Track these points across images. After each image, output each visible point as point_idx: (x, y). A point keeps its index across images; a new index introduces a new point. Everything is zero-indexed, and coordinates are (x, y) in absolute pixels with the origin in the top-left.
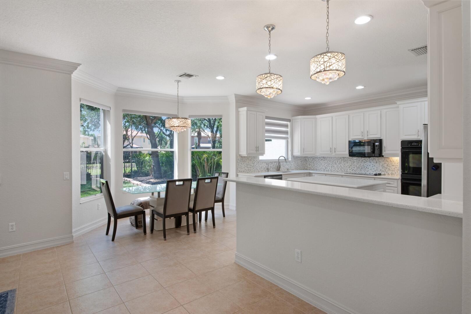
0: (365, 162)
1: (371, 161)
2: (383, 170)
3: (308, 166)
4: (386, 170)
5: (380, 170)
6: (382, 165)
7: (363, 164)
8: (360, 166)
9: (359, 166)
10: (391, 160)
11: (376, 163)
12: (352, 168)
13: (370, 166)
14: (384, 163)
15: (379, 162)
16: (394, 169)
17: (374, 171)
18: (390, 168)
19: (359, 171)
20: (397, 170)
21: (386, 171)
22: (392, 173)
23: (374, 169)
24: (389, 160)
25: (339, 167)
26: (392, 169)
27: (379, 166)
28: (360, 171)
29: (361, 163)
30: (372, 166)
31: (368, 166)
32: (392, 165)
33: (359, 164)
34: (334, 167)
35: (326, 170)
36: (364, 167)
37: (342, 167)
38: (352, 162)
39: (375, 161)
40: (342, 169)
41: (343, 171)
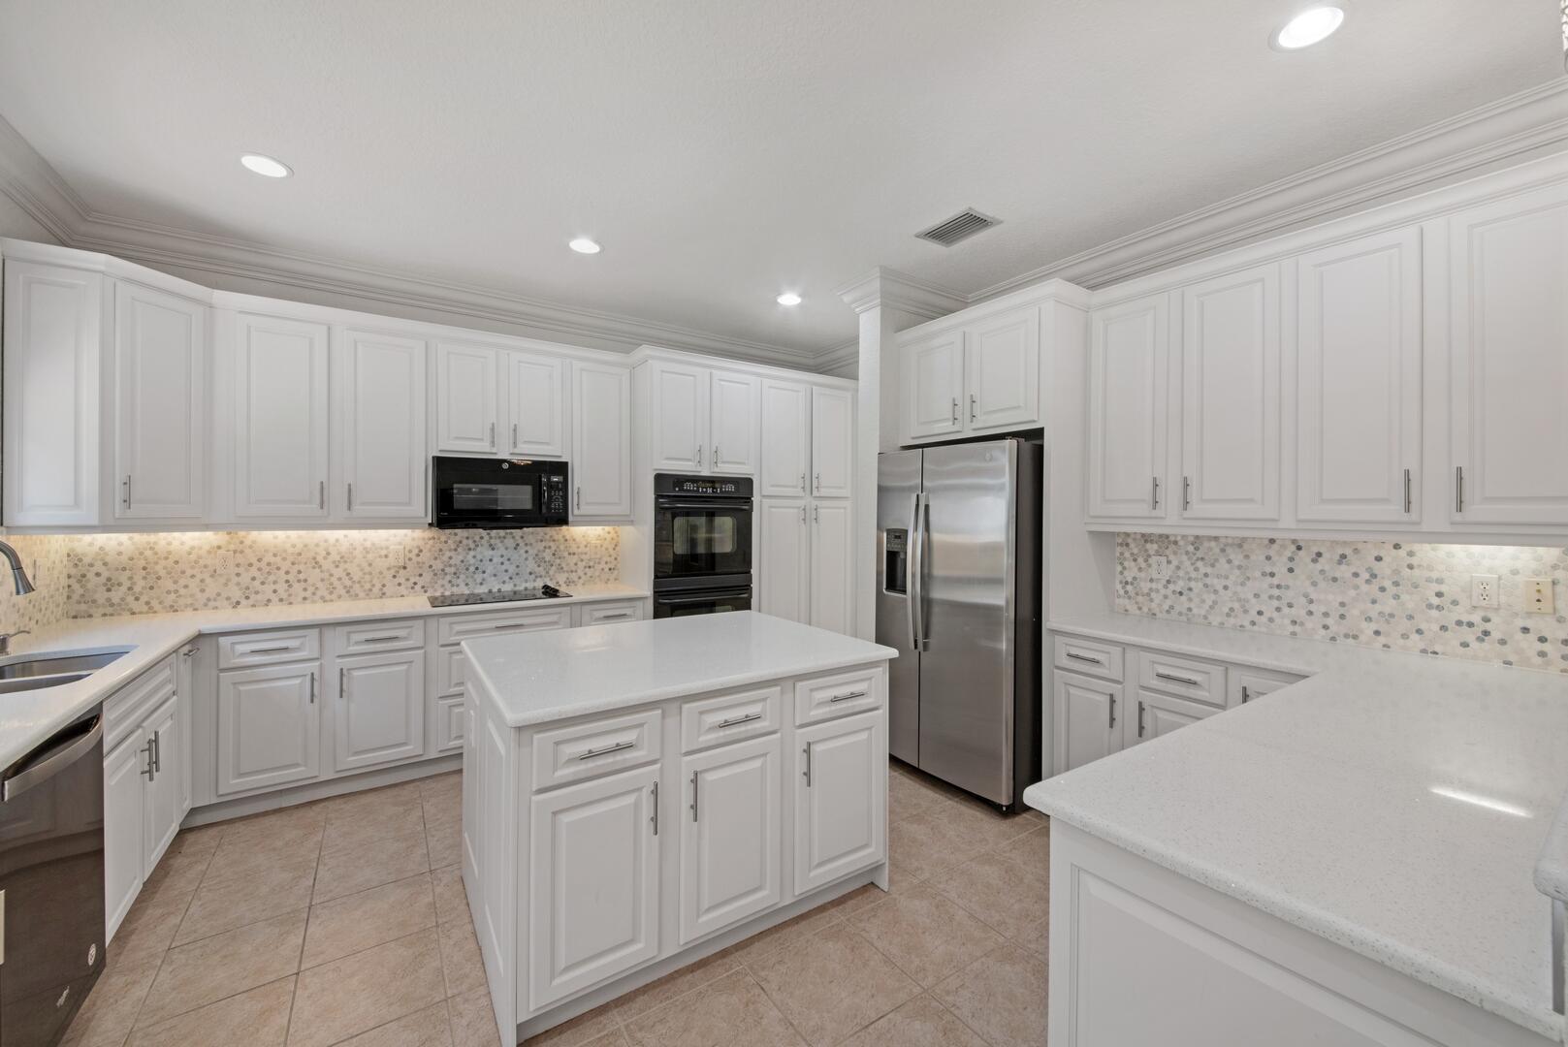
0: (470, 549)
1: (498, 541)
2: (541, 570)
3: (101, 596)
4: (551, 573)
5: (531, 573)
6: (537, 555)
7: (461, 558)
8: (450, 566)
9: (441, 566)
10: (568, 537)
11: (515, 549)
13: (491, 560)
14: (542, 548)
15: (526, 544)
16: (576, 564)
17: (506, 578)
18: (564, 565)
19: (443, 586)
24: (561, 536)
25: (339, 579)
26: (568, 564)
27: (526, 559)
28: (448, 586)
29: (452, 554)
30: (501, 560)
31: (481, 561)
32: (570, 554)
33: (445, 558)
34: (305, 581)
35: (251, 601)
36: (467, 569)
37: (357, 575)
38: (410, 551)
39: (512, 540)
40: (356, 586)
41: (362, 595)
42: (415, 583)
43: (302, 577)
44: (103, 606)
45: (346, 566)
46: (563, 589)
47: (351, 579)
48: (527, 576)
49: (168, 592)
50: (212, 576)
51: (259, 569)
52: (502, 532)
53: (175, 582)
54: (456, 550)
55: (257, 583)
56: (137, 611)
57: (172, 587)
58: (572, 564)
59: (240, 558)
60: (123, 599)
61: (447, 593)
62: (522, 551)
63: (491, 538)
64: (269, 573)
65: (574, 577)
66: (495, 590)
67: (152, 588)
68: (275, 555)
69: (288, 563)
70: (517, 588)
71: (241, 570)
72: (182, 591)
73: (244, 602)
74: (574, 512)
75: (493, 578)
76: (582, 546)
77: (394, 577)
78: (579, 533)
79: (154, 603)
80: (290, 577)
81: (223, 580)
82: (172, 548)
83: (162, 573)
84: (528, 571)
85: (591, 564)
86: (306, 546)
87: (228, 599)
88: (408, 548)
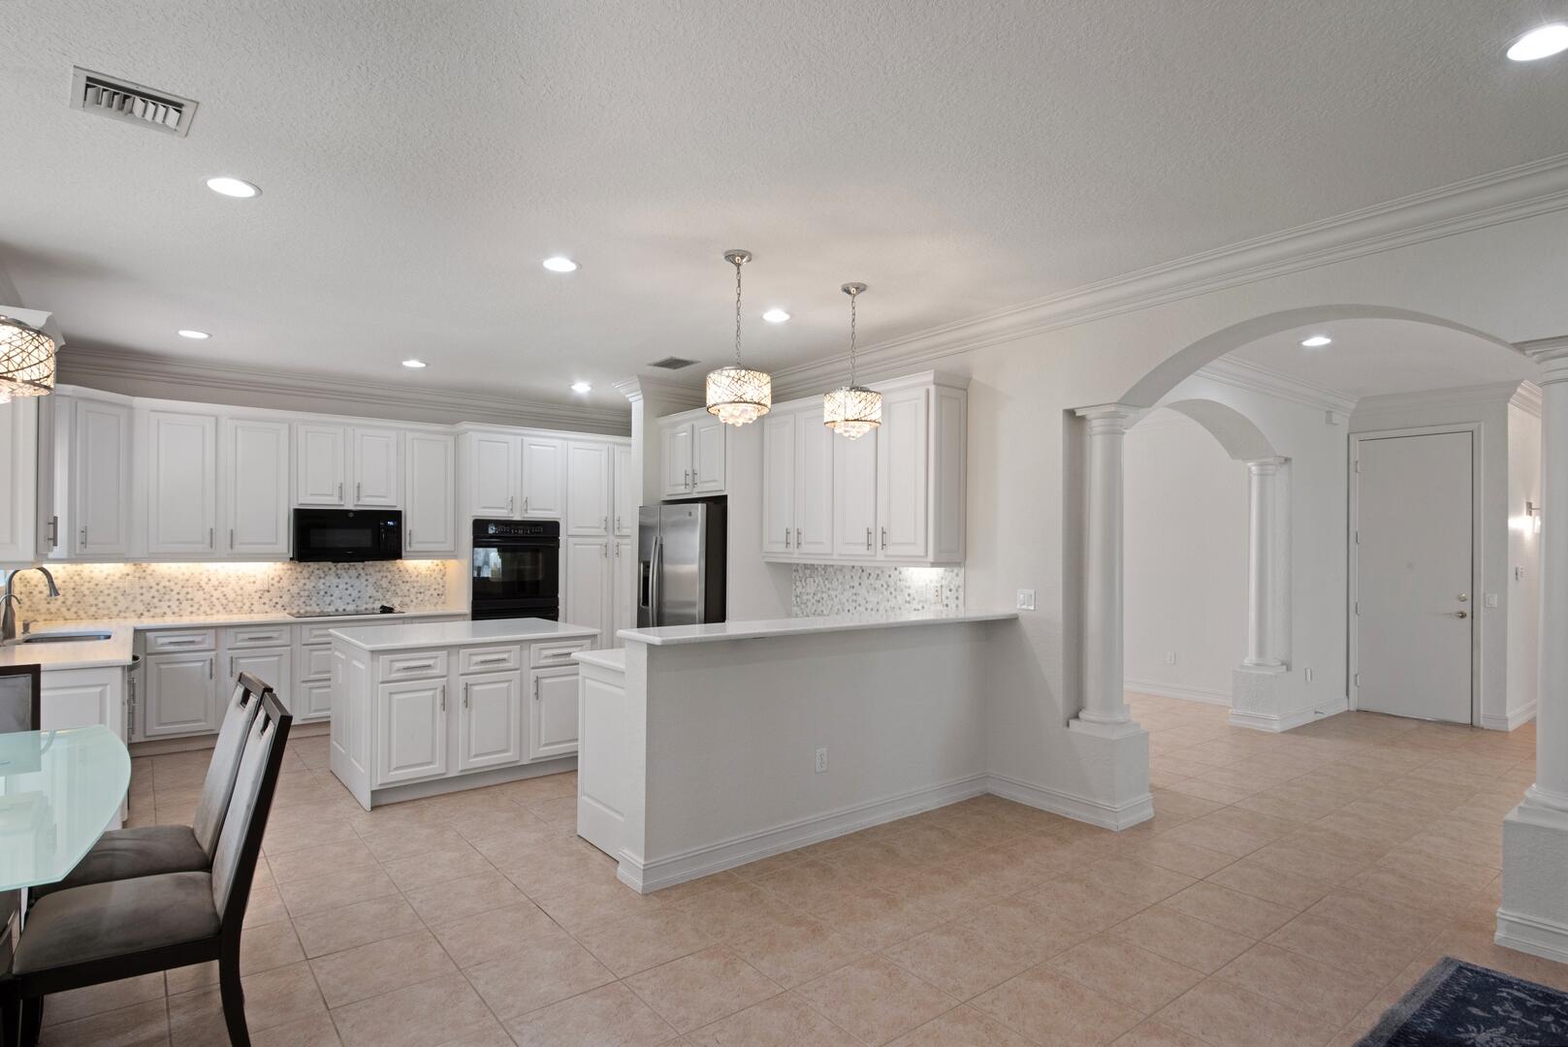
0: (320, 578)
1: (343, 571)
2: (379, 595)
4: (388, 597)
5: (370, 597)
6: (375, 583)
7: (313, 585)
8: (305, 590)
9: (298, 591)
10: (402, 569)
11: (358, 578)
13: (337, 586)
14: (380, 578)
15: (366, 574)
16: (409, 590)
17: (351, 600)
18: (398, 591)
19: (298, 605)
24: (395, 568)
25: (218, 599)
26: (402, 590)
27: (367, 586)
28: (303, 606)
29: (307, 581)
30: (345, 586)
31: (330, 587)
32: (403, 582)
33: (300, 584)
34: (192, 599)
35: (152, 613)
36: (318, 593)
37: (231, 596)
38: (273, 579)
39: (355, 571)
40: (231, 604)
41: (235, 611)
42: (277, 603)
43: (189, 597)
44: (45, 614)
45: (223, 589)
46: (397, 609)
47: (226, 599)
48: (367, 598)
49: (91, 606)
50: (123, 595)
51: (158, 591)
52: (346, 565)
53: (96, 599)
54: (309, 578)
55: (156, 600)
56: (68, 617)
57: (94, 602)
58: (405, 591)
59: (143, 583)
60: (58, 610)
62: (363, 580)
63: (337, 569)
64: (164, 594)
65: (407, 600)
67: (79, 602)
68: (169, 581)
69: (179, 586)
70: (359, 609)
71: (144, 591)
72: (101, 605)
73: (146, 614)
74: (406, 548)
75: (339, 600)
76: (414, 577)
77: (260, 598)
78: (413, 566)
79: (81, 613)
80: (180, 597)
81: (130, 598)
82: (93, 575)
83: (87, 592)
84: (369, 594)
85: (422, 590)
86: (193, 574)
87: (134, 611)
88: (271, 576)
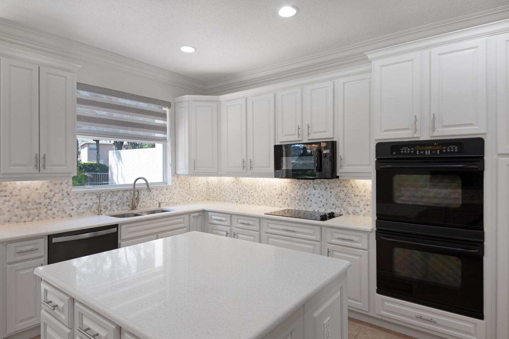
0: (305, 189)
1: (317, 186)
2: (338, 203)
3: (212, 195)
4: (344, 205)
6: (336, 194)
7: (302, 192)
8: (298, 196)
9: (294, 196)
10: (354, 185)
11: (325, 190)
12: (282, 200)
13: (314, 195)
14: (339, 191)
15: (331, 188)
16: (359, 202)
17: (321, 206)
18: (351, 202)
20: (365, 205)
21: (343, 207)
22: (354, 210)
23: (321, 201)
24: (349, 185)
25: (262, 197)
26: (354, 202)
27: (331, 196)
28: (297, 205)
29: (298, 191)
30: (319, 195)
31: (310, 195)
32: (355, 195)
33: (296, 192)
34: (253, 196)
35: (240, 202)
36: (304, 198)
37: (267, 196)
38: (283, 188)
39: (323, 186)
40: (267, 200)
41: (268, 204)
42: (285, 202)
45: (264, 192)
47: (265, 197)
48: (331, 206)
49: (224, 196)
52: (319, 181)
53: (225, 193)
55: (242, 195)
59: (238, 186)
60: (215, 196)
61: (297, 209)
62: (329, 192)
63: (314, 184)
64: (244, 192)
66: (316, 211)
67: (220, 194)
68: (246, 186)
69: (249, 189)
71: (238, 190)
75: (315, 204)
76: (362, 191)
77: (278, 198)
78: (361, 184)
80: (249, 194)
81: (234, 193)
82: (224, 182)
84: (332, 203)
86: (253, 183)
88: (282, 186)
